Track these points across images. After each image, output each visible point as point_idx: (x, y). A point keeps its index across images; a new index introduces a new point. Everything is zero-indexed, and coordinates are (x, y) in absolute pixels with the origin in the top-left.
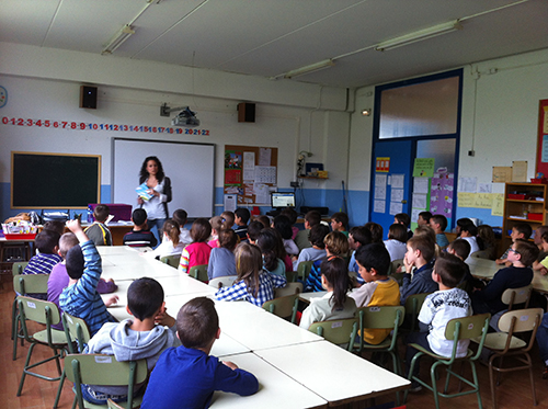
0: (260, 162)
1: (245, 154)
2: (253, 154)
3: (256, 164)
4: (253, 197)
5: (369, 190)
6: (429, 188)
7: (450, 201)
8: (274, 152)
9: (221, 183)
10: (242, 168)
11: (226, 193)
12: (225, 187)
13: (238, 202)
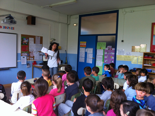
0: (36, 42)
1: (30, 39)
2: (33, 39)
3: (34, 43)
4: (33, 57)
5: (77, 53)
6: (104, 53)
7: (113, 58)
8: (41, 38)
9: (20, 51)
10: (29, 45)
11: (22, 55)
12: (22, 53)
13: (27, 59)
